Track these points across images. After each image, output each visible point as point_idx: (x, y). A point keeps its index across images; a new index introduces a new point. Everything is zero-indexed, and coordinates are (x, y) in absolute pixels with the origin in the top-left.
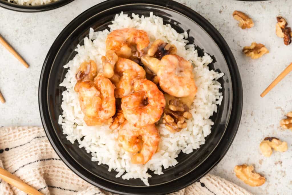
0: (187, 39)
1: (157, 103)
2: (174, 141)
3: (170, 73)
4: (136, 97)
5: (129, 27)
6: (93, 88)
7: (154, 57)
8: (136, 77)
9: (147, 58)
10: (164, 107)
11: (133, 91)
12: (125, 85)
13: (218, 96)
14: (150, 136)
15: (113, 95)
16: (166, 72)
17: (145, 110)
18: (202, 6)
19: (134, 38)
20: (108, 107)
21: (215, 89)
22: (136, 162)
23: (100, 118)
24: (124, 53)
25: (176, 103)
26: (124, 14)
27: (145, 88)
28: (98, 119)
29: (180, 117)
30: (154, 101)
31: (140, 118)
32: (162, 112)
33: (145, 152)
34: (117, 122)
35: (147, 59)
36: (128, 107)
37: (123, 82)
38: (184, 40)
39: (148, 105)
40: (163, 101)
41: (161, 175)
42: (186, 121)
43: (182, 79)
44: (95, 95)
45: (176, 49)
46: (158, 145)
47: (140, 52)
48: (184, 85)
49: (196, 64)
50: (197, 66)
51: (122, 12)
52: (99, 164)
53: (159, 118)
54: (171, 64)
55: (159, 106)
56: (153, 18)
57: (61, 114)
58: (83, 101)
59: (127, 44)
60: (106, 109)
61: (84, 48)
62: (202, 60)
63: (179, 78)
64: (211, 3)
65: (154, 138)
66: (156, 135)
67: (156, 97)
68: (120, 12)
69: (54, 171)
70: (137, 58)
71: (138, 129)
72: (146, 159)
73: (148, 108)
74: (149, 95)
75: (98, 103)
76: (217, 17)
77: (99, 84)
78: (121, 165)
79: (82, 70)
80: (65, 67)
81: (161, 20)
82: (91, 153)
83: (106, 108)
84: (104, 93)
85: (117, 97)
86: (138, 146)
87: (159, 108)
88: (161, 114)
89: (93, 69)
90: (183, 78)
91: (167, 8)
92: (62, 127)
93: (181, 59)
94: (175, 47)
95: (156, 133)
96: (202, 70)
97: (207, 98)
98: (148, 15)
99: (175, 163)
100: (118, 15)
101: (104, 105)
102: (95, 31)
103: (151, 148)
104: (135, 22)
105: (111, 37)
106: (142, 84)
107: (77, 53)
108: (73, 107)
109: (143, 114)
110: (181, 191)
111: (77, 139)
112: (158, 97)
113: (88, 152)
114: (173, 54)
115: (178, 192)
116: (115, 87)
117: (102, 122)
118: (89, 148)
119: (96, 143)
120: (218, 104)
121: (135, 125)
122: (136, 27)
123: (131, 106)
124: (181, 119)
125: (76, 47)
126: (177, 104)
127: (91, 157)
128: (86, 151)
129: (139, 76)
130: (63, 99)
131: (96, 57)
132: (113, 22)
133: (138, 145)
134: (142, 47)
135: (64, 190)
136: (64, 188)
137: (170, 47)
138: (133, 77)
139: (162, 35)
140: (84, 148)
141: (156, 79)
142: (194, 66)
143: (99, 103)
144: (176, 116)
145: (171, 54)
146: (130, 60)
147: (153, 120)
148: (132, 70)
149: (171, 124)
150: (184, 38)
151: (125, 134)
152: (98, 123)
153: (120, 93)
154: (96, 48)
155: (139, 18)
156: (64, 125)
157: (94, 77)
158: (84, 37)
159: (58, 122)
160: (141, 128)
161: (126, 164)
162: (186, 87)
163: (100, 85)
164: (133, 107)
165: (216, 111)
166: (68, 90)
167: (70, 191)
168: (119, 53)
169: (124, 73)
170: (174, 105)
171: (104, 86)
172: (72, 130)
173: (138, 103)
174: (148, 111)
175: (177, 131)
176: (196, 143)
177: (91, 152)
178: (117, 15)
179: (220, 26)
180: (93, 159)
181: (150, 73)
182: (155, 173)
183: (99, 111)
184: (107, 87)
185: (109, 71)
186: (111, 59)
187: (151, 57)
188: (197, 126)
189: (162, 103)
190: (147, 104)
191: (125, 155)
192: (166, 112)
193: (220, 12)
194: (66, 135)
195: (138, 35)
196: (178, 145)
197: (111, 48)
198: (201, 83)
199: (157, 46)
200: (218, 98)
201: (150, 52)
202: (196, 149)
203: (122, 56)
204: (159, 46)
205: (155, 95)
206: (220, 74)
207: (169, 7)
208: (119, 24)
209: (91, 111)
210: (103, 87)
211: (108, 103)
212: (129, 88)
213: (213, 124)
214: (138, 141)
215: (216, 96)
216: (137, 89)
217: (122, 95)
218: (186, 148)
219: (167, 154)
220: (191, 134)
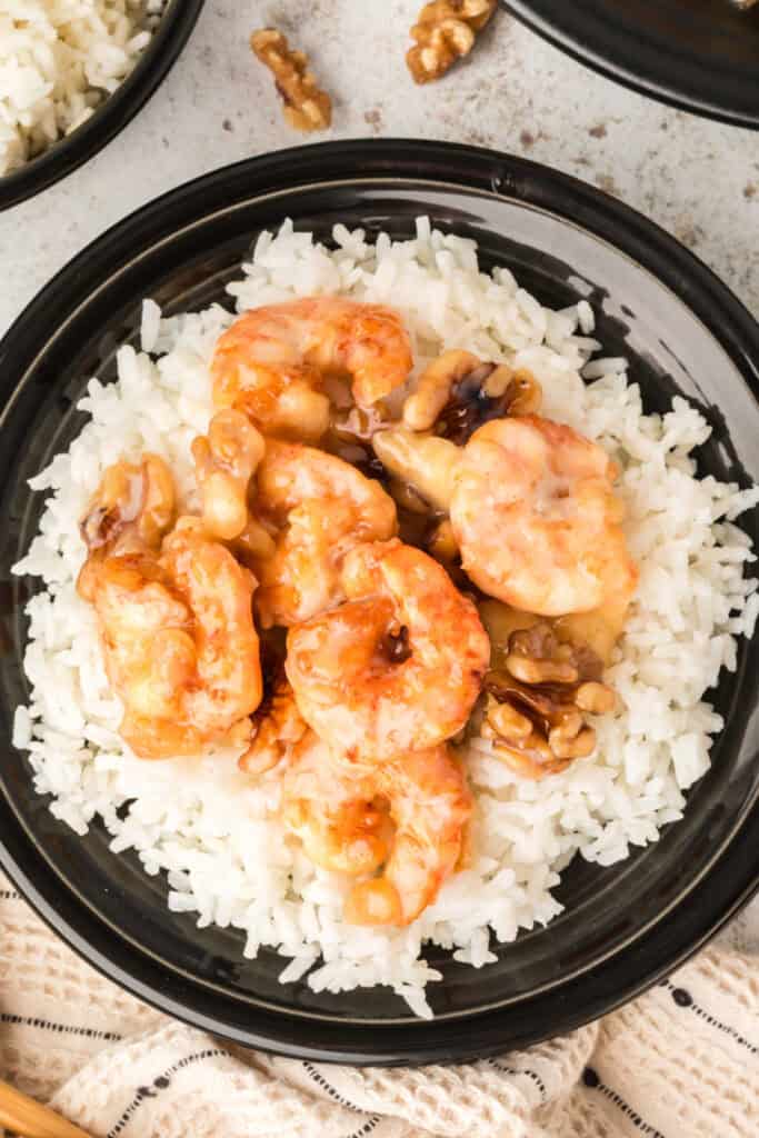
0: (592, 335)
1: (449, 651)
2: (538, 816)
3: (507, 509)
4: (352, 629)
5: (320, 290)
6: (154, 591)
7: (436, 434)
8: (348, 529)
9: (399, 437)
10: (483, 671)
11: (339, 597)
12: (301, 572)
13: (738, 594)
14: (426, 800)
15: (249, 621)
16: (490, 501)
17: (397, 686)
18: (663, 169)
19: (342, 347)
20: (227, 676)
21: (724, 564)
22: (369, 920)
23: (192, 721)
24: (295, 421)
25: (537, 645)
26: (296, 229)
27: (393, 582)
28: (184, 730)
29: (560, 709)
30: (436, 643)
31: (373, 724)
32: (475, 692)
33: (406, 873)
34: (272, 740)
35: (400, 446)
36: (315, 676)
37: (292, 558)
38: (576, 338)
39: (408, 661)
40: (478, 642)
41: (487, 966)
42: (590, 724)
43: (563, 532)
44: (165, 620)
45: (536, 388)
46: (462, 842)
47: (369, 411)
48: (574, 563)
49: (633, 455)
50: (639, 463)
51: (288, 222)
52: (202, 923)
53: (459, 721)
54: (515, 462)
55: (459, 666)
56: (429, 244)
57: (21, 703)
58: (112, 646)
59: (304, 375)
60: (219, 686)
61: (120, 396)
62: (661, 433)
63: (554, 527)
64: (706, 150)
65: (441, 809)
66: (454, 797)
67: (445, 627)
68: (280, 222)
69: (10, 948)
70: (358, 439)
71: (368, 769)
72: (411, 904)
73: (407, 673)
74: (412, 615)
75: (177, 657)
76: (733, 217)
77: (180, 570)
78: (298, 928)
79: (106, 499)
80: (36, 484)
81: (467, 249)
82: (164, 872)
83: (215, 678)
84: (206, 609)
85: (267, 624)
86: (372, 847)
87: (456, 678)
88: (471, 700)
89: (157, 498)
90: (569, 527)
91: (496, 195)
92: (31, 759)
93: (560, 434)
94: (532, 383)
95: (452, 782)
96: (659, 481)
97: (690, 610)
98: (409, 232)
99: (548, 910)
100: (271, 235)
101: (209, 669)
102: (166, 315)
103: (432, 856)
104: (347, 265)
105: (235, 349)
106: (376, 565)
107: (88, 417)
108: (76, 670)
109: (384, 703)
110: (582, 1031)
111: (102, 813)
112: (454, 628)
113: (152, 870)
114: (521, 412)
115: (570, 1037)
116: (256, 584)
117: (203, 739)
118: (156, 851)
119: (187, 831)
120: (739, 632)
121: (352, 756)
122: (352, 289)
123: (326, 671)
124: (566, 717)
125: (83, 391)
126: (544, 647)
127: (167, 893)
128: (140, 866)
129: (364, 527)
130: (31, 634)
131: (173, 438)
132: (246, 267)
133: (372, 838)
134: (374, 393)
135: (61, 1029)
136: (59, 1023)
137: (507, 380)
138: (335, 534)
139: (473, 324)
140: (132, 853)
141: (443, 538)
142: (624, 459)
143: (183, 661)
144: (543, 707)
145: (515, 415)
146: (319, 454)
147: (435, 733)
148: (329, 498)
149: (521, 745)
150: (579, 332)
151: (310, 794)
152: (184, 746)
153: (282, 607)
154: (169, 394)
155: (365, 245)
156: (37, 753)
157: (164, 532)
158: (119, 341)
159: (9, 736)
160: (382, 765)
161: (320, 928)
162: (582, 567)
163: (185, 574)
164: (338, 674)
165: (732, 666)
166: (51, 589)
167: (85, 1036)
168: (271, 422)
169: (292, 518)
170: (530, 655)
171: (205, 581)
172: (74, 773)
173: (361, 654)
174: (408, 693)
175: (548, 771)
176: (642, 817)
177: (167, 867)
178: (265, 236)
179: (747, 258)
180: (176, 902)
181: (418, 506)
182: (458, 956)
183: (187, 695)
184: (218, 582)
185: (224, 509)
186: (230, 450)
187: (419, 433)
188: (644, 739)
189: (471, 654)
190: (406, 656)
191: (314, 885)
192: (494, 687)
193: (748, 193)
194: (51, 797)
195: (360, 330)
196: (560, 831)
197: (233, 397)
198: (659, 542)
199: (447, 382)
200: (739, 604)
201: (416, 412)
202: (645, 845)
203: (286, 435)
204: (455, 381)
205: (438, 616)
206: (748, 491)
207: (501, 190)
208: (274, 277)
209: (151, 695)
210: (199, 588)
211: (225, 656)
212: (322, 582)
213: (718, 724)
214: (369, 821)
215: (729, 595)
216: (357, 589)
217: (292, 616)
218: (596, 839)
219: (506, 878)
220: (615, 780)
